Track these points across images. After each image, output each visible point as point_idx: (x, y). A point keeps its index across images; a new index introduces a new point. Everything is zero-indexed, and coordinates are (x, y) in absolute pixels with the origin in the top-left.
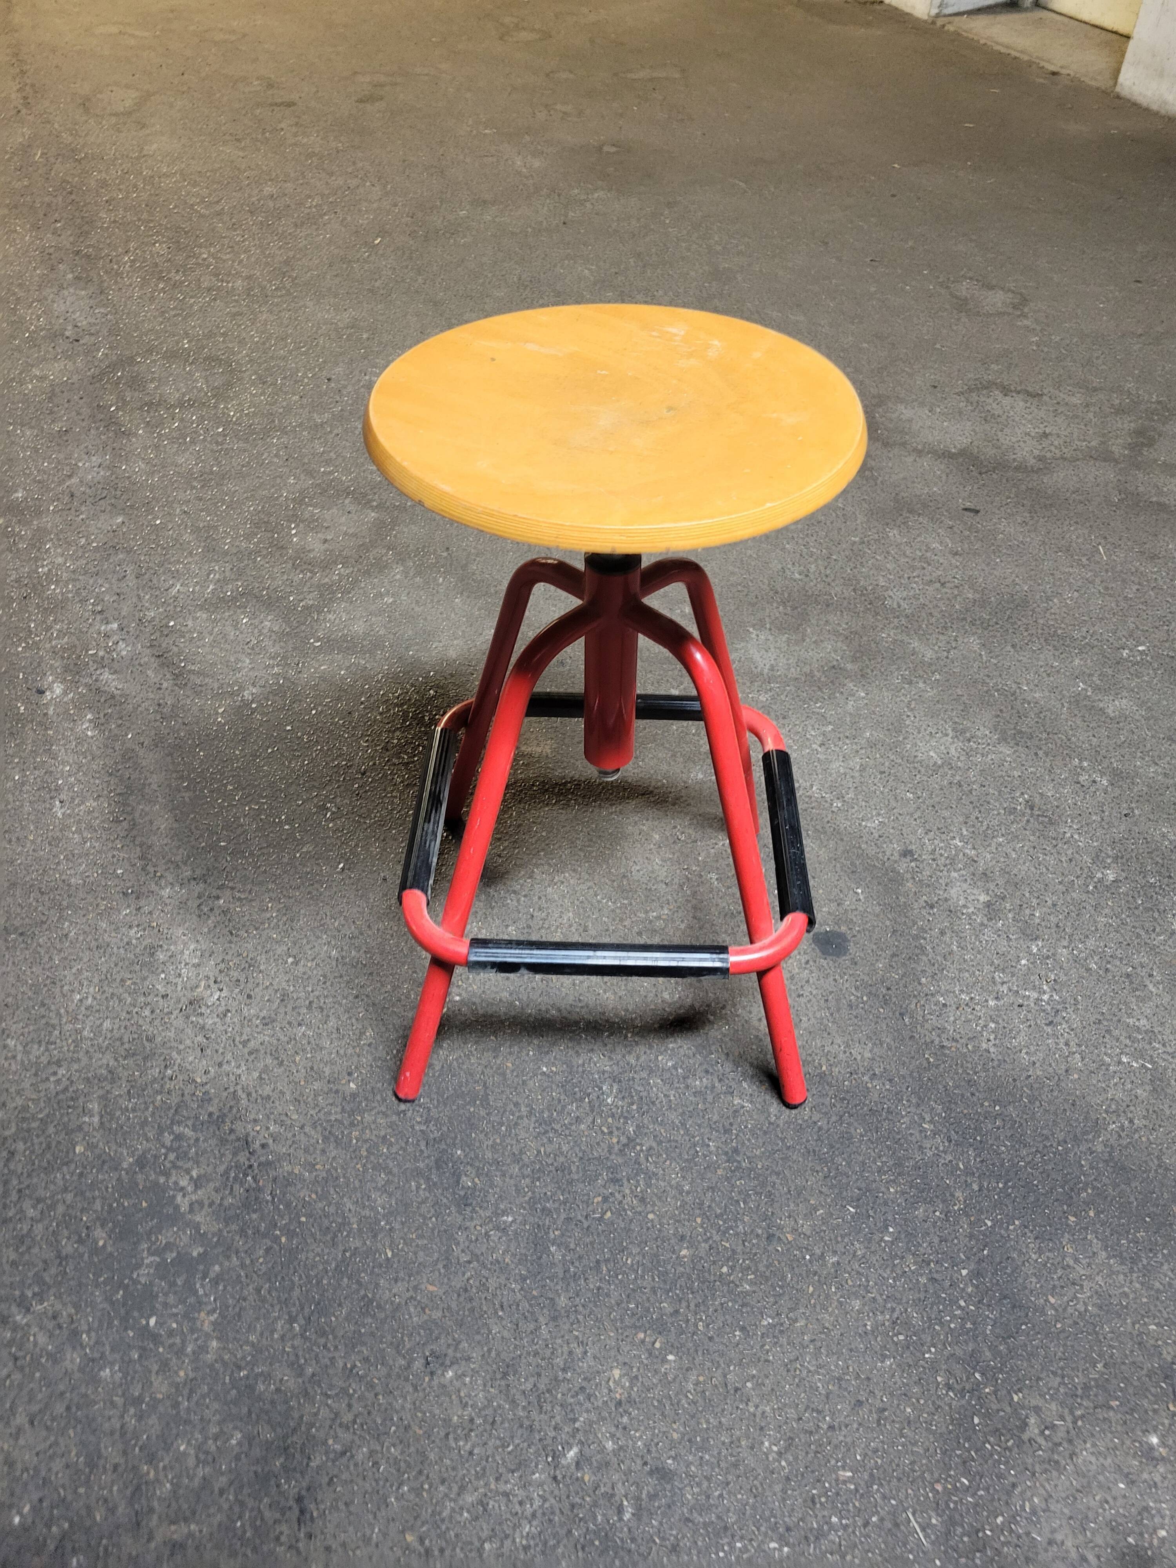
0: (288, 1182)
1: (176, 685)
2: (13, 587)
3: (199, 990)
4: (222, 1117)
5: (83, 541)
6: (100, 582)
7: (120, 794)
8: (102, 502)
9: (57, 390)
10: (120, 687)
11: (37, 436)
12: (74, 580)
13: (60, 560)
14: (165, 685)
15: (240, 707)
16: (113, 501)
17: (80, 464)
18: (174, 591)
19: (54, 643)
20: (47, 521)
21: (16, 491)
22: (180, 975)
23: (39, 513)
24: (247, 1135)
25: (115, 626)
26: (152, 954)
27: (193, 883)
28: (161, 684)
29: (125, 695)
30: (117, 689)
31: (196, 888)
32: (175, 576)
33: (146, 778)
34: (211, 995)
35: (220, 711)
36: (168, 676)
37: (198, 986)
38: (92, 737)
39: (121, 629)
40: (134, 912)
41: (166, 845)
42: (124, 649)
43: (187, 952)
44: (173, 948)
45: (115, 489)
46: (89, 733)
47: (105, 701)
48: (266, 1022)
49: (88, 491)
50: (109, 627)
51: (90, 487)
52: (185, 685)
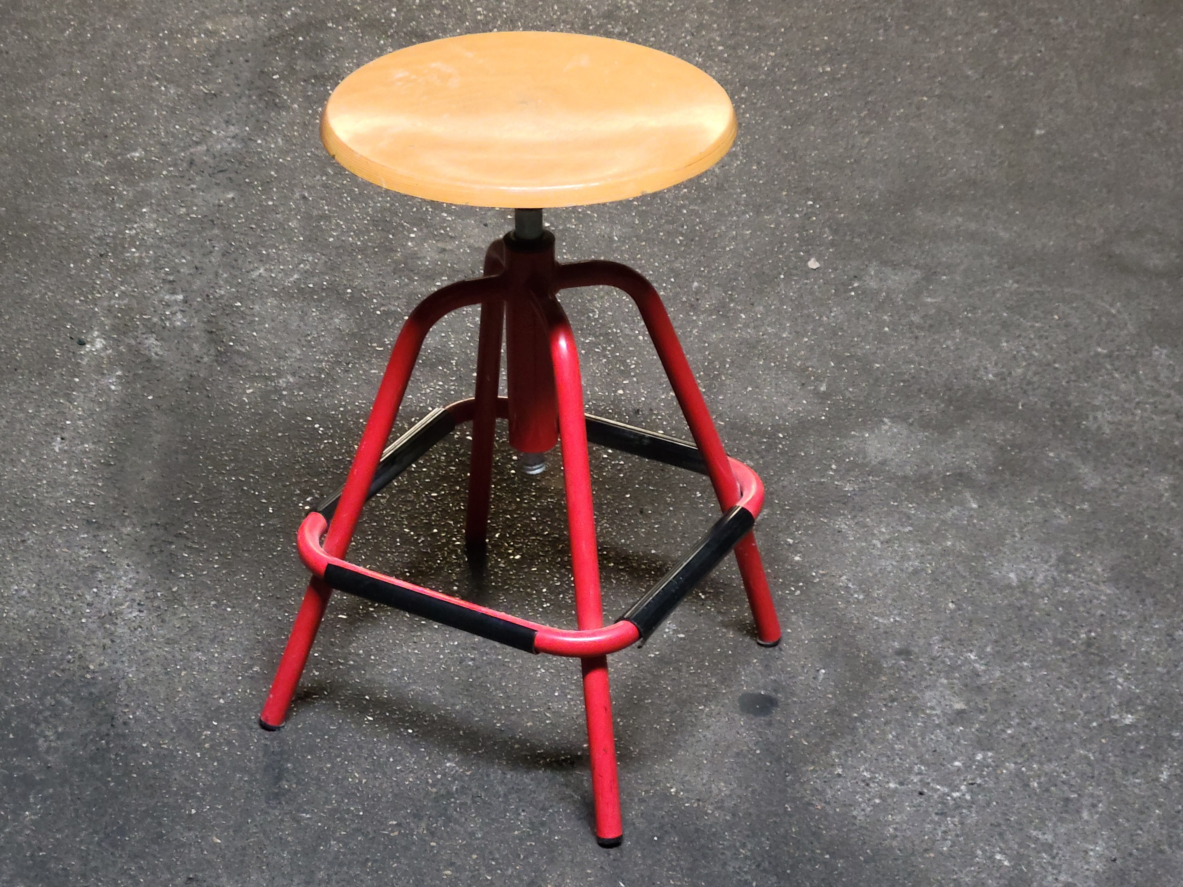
0: (135, 750)
1: (217, 361)
2: (93, 243)
3: (123, 607)
4: (99, 698)
5: (183, 211)
6: (183, 253)
7: (119, 444)
8: (221, 175)
9: (224, 48)
10: (161, 353)
11: (181, 95)
12: (158, 247)
13: (152, 225)
14: (206, 359)
15: (270, 391)
16: (232, 175)
17: (214, 132)
18: (255, 275)
19: (113, 302)
20: (153, 186)
21: (135, 150)
22: (110, 594)
23: (148, 176)
24: (115, 713)
25: (180, 297)
26: (93, 572)
27: (154, 527)
28: (202, 358)
29: (162, 362)
30: (156, 354)
31: (156, 532)
32: (262, 260)
33: (150, 436)
34: (131, 613)
35: (248, 391)
36: (212, 352)
37: (122, 604)
38: (114, 391)
39: (185, 301)
40: (91, 537)
41: (144, 493)
42: (179, 320)
43: (124, 578)
44: (113, 572)
45: (240, 163)
46: (113, 387)
47: (140, 363)
48: (169, 642)
49: (211, 161)
50: (173, 298)
51: (215, 157)
52: (225, 362)
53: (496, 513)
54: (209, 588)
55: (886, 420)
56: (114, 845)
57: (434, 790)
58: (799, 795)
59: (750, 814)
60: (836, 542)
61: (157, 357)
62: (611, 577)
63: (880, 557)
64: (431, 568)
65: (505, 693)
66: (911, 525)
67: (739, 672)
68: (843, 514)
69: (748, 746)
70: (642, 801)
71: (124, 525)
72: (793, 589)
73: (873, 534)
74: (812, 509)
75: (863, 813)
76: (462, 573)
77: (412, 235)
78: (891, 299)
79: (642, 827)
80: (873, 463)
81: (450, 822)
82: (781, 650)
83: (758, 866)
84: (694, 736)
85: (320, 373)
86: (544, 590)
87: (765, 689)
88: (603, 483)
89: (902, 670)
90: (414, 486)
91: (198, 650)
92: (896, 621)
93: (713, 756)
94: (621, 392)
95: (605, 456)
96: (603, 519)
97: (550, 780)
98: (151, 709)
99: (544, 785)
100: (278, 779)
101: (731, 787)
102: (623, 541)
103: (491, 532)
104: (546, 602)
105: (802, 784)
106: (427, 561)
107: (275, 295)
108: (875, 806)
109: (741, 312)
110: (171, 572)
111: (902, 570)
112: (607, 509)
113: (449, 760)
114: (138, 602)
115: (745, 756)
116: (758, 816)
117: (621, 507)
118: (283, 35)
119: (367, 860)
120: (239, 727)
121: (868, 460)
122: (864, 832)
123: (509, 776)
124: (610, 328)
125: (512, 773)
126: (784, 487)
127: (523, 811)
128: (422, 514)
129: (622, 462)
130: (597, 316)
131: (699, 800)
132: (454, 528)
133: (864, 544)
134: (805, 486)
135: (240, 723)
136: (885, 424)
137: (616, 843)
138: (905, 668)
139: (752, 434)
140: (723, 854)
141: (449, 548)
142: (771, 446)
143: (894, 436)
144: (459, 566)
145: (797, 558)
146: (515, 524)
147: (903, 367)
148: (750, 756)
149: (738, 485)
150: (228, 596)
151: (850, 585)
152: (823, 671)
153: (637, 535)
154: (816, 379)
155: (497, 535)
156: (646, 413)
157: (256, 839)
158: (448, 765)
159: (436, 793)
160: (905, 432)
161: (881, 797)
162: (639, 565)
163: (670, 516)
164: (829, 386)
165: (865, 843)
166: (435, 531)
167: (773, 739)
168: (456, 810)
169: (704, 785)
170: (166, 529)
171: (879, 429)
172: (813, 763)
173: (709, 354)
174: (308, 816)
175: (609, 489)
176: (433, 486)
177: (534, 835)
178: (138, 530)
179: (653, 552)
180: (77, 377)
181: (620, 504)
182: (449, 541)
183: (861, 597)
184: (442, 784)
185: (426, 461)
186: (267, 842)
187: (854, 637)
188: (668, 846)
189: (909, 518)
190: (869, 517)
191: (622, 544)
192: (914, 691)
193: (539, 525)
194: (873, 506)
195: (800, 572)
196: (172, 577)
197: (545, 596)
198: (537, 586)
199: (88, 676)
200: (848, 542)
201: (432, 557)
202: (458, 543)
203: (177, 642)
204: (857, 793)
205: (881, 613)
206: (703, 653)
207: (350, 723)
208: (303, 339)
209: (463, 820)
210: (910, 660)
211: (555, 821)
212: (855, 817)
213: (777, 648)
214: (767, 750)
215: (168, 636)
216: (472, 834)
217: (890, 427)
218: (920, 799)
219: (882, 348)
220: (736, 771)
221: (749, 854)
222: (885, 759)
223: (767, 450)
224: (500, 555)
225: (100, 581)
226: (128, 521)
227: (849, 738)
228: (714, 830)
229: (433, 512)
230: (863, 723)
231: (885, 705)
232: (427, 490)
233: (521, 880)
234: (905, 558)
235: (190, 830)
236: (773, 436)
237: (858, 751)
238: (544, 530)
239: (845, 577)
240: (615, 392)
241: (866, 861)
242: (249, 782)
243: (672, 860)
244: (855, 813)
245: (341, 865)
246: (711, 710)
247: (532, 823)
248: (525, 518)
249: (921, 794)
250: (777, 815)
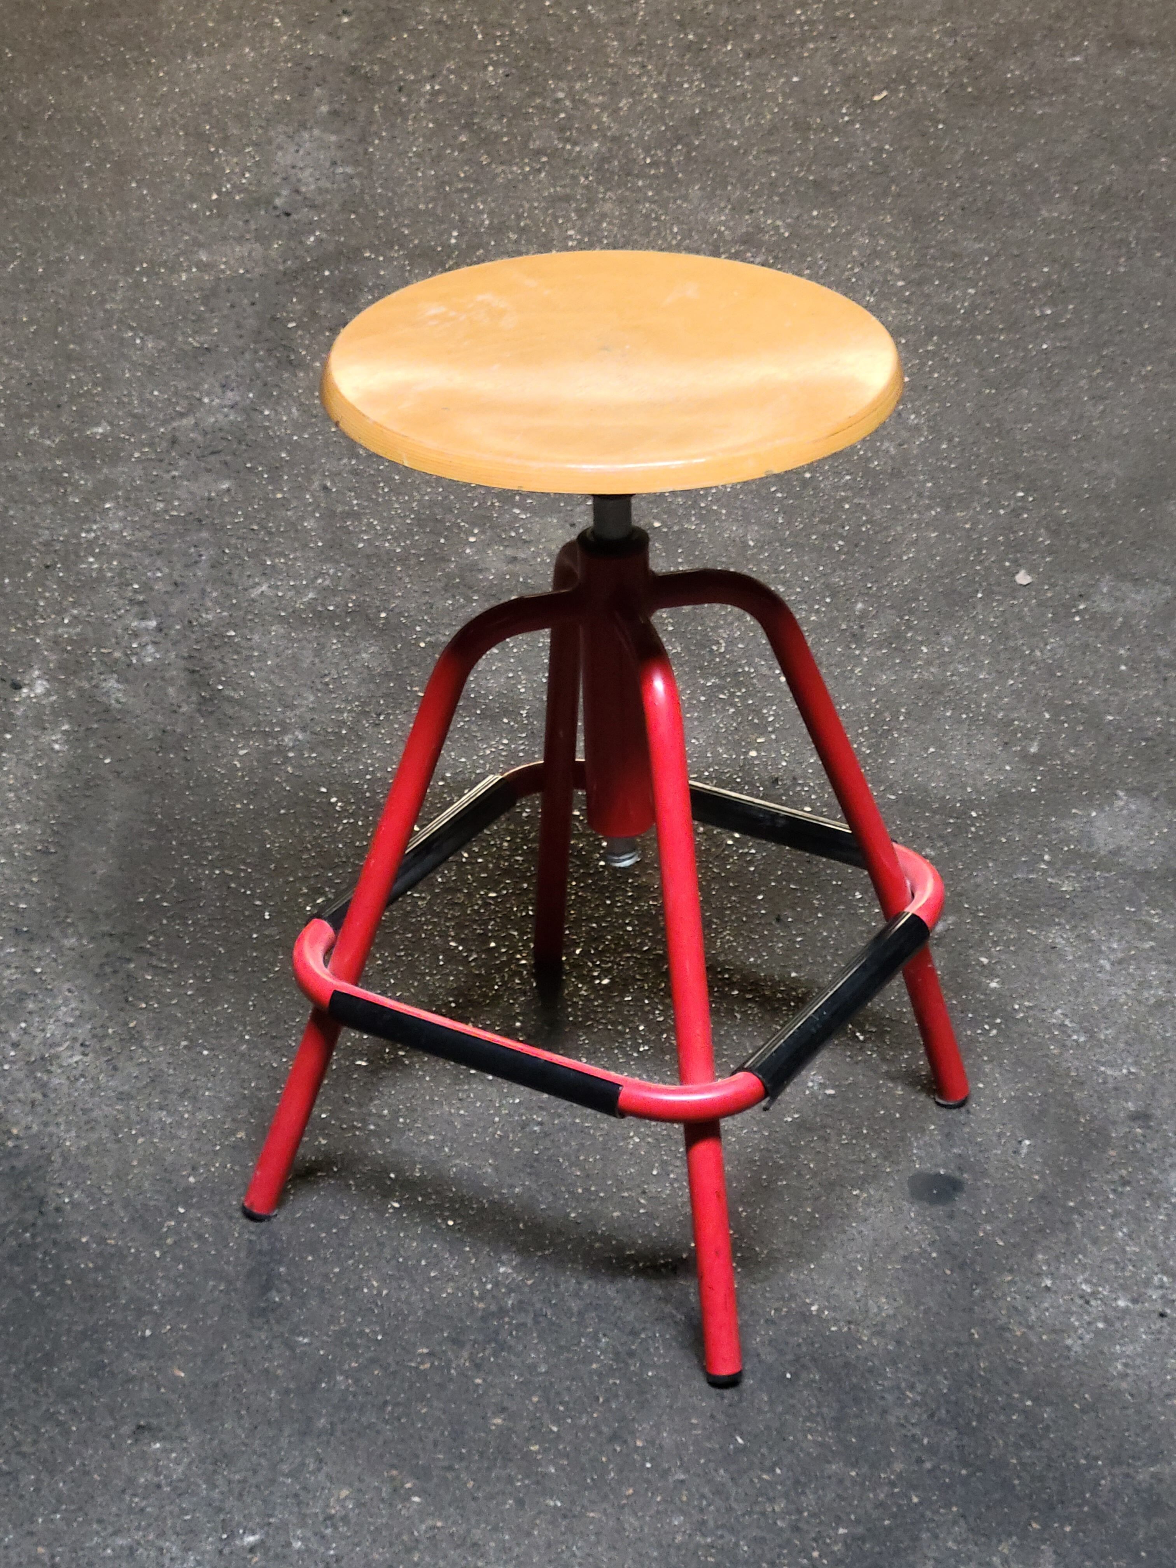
0: (71, 1247)
1: (199, 711)
2: (37, 550)
3: (61, 1049)
4: (24, 1174)
5: (160, 506)
6: (159, 563)
7: (63, 824)
8: (213, 458)
9: (223, 286)
10: (123, 700)
11: (163, 350)
12: (124, 555)
13: (117, 526)
14: (185, 709)
15: (271, 752)
16: (228, 458)
17: (206, 400)
18: (255, 593)
19: (60, 631)
20: (120, 473)
21: (98, 424)
22: (43, 1030)
23: (114, 459)
24: (45, 1196)
25: (153, 624)
26: (21, 1000)
27: (108, 939)
28: (180, 707)
29: (125, 711)
30: (118, 701)
31: (109, 945)
32: (267, 573)
33: (106, 814)
34: (71, 1056)
35: (242, 752)
36: (194, 698)
37: (59, 1045)
38: (58, 752)
39: (159, 629)
40: (20, 953)
41: (94, 892)
42: (150, 655)
43: (64, 1009)
44: (49, 1001)
45: (240, 443)
46: (57, 747)
47: (95, 714)
48: (122, 1097)
49: (200, 439)
50: (144, 624)
51: (205, 433)
52: (212, 713)
53: (577, 922)
54: (179, 1023)
55: (1121, 793)
56: (38, 1380)
57: (481, 1305)
58: (990, 1316)
59: (921, 1343)
60: (1049, 962)
61: (119, 706)
62: (733, 1010)
63: (1110, 983)
64: (485, 995)
65: (583, 1169)
66: (1153, 939)
67: (910, 1144)
68: (1059, 924)
69: (920, 1247)
70: (770, 1322)
71: (66, 936)
72: (987, 1027)
73: (1100, 952)
74: (1016, 916)
75: (1080, 1342)
76: (528, 1003)
77: (472, 539)
78: (1131, 627)
79: (770, 1359)
80: (1102, 853)
81: (502, 1350)
82: (968, 1112)
83: (932, 1416)
84: (845, 1232)
85: (340, 727)
86: (641, 1028)
87: (945, 1166)
88: (727, 879)
89: (1139, 1141)
90: (465, 882)
91: (161, 1109)
92: (1130, 1072)
93: (870, 1261)
94: (753, 753)
95: (730, 842)
96: (725, 929)
97: (643, 1293)
98: (94, 1190)
99: (636, 1298)
100: (266, 1288)
101: (896, 1304)
102: (752, 960)
103: (569, 946)
104: (644, 1044)
105: (995, 1301)
106: (480, 987)
107: (282, 620)
108: (1098, 1333)
109: (922, 643)
110: (127, 1001)
111: (1140, 1002)
112: (730, 915)
113: (503, 1264)
114: (80, 1041)
115: (916, 1261)
116: (933, 1345)
117: (750, 913)
118: (304, 268)
119: (386, 1403)
120: (215, 1216)
121: (1094, 849)
122: (1084, 1369)
123: (586, 1287)
124: (740, 666)
125: (590, 1282)
126: (978, 886)
127: (605, 1335)
128: (475, 921)
129: (753, 851)
130: (722, 650)
131: (849, 1322)
132: (519, 941)
133: (1087, 965)
134: (1006, 884)
135: (216, 1210)
136: (1120, 799)
137: (732, 1382)
138: (1141, 1138)
139: (934, 812)
140: (883, 1398)
141: (511, 969)
142: (960, 829)
143: (1132, 815)
144: (524, 993)
145: (993, 985)
146: (604, 937)
147: (1146, 720)
148: (923, 1261)
149: (908, 883)
150: (204, 1033)
151: (1067, 1022)
152: (1027, 1142)
153: (771, 951)
154: (1025, 737)
155: (578, 952)
156: (788, 782)
157: (233, 1373)
158: (502, 1270)
159: (484, 1309)
160: (1147, 810)
161: (1106, 1320)
162: (774, 993)
163: (818, 926)
164: (1042, 746)
165: (1081, 1385)
166: (493, 945)
167: (955, 1237)
168: (511, 1334)
169: (858, 1301)
170: (122, 942)
171: (1111, 805)
172: (1011, 1271)
173: (876, 702)
174: (306, 1340)
175: (735, 887)
176: (492, 883)
177: (620, 1369)
178: (85, 942)
179: (793, 975)
180: (9, 732)
181: (749, 908)
182: (512, 959)
183: (1082, 1039)
184: (493, 1297)
185: (482, 848)
186: (248, 1376)
187: (1071, 1095)
188: (807, 1385)
189: (1151, 929)
190: (1094, 928)
191: (751, 964)
192: (1155, 1172)
193: (636, 937)
194: (1100, 913)
195: (998, 1003)
196: (128, 1007)
197: (642, 1037)
198: (632, 1021)
199: (10, 1144)
200: (1065, 961)
201: (488, 980)
202: (523, 962)
203: (132, 1098)
204: (1072, 1314)
205: (1109, 1061)
206: (859, 1117)
207: (368, 1211)
208: (317, 681)
209: (520, 1347)
210: (1149, 1127)
211: (648, 1349)
212: (1069, 1348)
213: (963, 1109)
214: (947, 1252)
215: (121, 1089)
216: (533, 1368)
217: (1127, 804)
218: (1159, 1323)
219: (1117, 694)
220: (902, 1282)
221: (919, 1398)
222: (1112, 1267)
223: (954, 835)
224: (581, 978)
225: (30, 1013)
226: (70, 931)
227: (1063, 1236)
228: (870, 1364)
229: (491, 919)
230: (1081, 1215)
231: (1114, 1191)
232: (482, 888)
233: (600, 1433)
234: (1144, 984)
235: (142, 1357)
236: (963, 814)
237: (1074, 1254)
238: (642, 944)
239: (1059, 1011)
240: (746, 753)
241: (1082, 1411)
242: (226, 1292)
243: (811, 1406)
244: (1069, 1342)
245: (349, 1410)
246: (870, 1196)
247: (617, 1354)
248: (617, 928)
249: (1162, 1315)
250: (959, 1344)
